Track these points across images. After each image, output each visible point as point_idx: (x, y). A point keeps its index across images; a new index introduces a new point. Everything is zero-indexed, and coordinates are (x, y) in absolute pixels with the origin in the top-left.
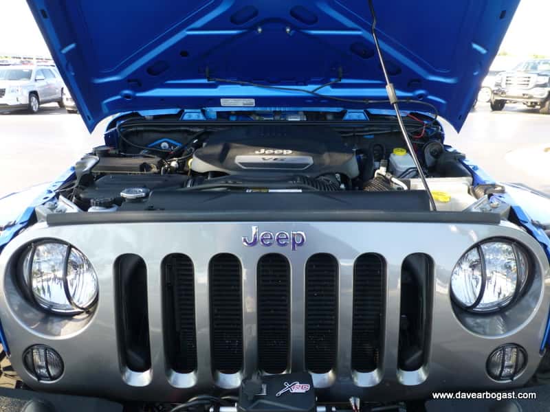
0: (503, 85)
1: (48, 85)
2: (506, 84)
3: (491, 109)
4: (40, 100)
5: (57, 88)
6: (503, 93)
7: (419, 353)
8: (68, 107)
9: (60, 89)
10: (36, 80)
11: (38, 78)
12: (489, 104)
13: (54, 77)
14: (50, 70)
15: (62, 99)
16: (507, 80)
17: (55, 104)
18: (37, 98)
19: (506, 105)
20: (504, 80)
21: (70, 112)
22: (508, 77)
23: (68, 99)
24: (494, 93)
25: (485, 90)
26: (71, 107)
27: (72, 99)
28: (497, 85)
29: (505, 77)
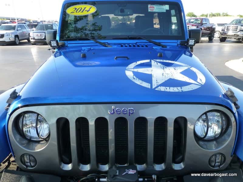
0: (226, 30)
1: (23, 32)
2: (227, 30)
3: (220, 41)
4: (20, 39)
5: (27, 34)
6: (226, 34)
7: (181, 157)
8: (32, 42)
9: (28, 34)
10: (17, 30)
11: (19, 29)
12: (219, 39)
13: (26, 28)
14: (23, 25)
15: (29, 38)
16: (227, 28)
17: (26, 41)
18: (18, 38)
19: (227, 40)
20: (226, 28)
21: (33, 44)
22: (228, 27)
23: (31, 39)
24: (221, 34)
25: (217, 32)
26: (33, 42)
27: (34, 39)
28: (223, 30)
29: (226, 27)
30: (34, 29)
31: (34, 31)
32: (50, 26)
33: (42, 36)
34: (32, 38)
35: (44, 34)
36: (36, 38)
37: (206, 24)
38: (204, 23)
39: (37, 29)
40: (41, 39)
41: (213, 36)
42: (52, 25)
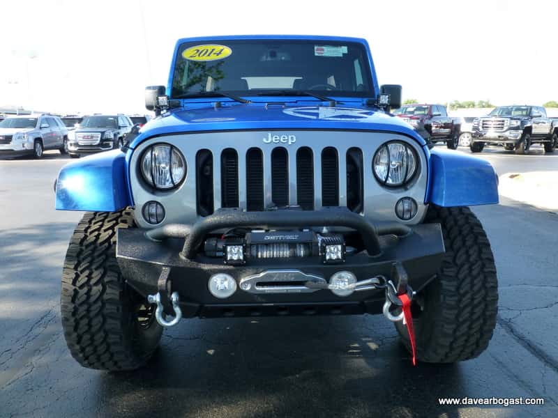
0: (481, 129)
1: (52, 133)
2: (483, 127)
3: (471, 151)
4: (44, 146)
5: (60, 137)
6: (481, 135)
8: (71, 152)
9: (62, 137)
10: (41, 128)
11: (43, 125)
12: (469, 148)
13: (57, 125)
14: (54, 119)
15: (64, 146)
16: (483, 124)
17: (58, 152)
18: (42, 144)
19: (484, 148)
20: (481, 124)
21: (73, 157)
22: (484, 121)
23: (71, 145)
24: (474, 136)
25: (466, 135)
26: (75, 152)
27: (76, 144)
28: (475, 128)
29: (481, 122)
30: (77, 125)
31: (77, 130)
32: (112, 119)
33: (94, 139)
34: (73, 142)
35: (100, 136)
36: (81, 143)
37: (439, 115)
38: (434, 113)
39: (84, 126)
40: (91, 146)
41: (458, 142)
42: (116, 118)
